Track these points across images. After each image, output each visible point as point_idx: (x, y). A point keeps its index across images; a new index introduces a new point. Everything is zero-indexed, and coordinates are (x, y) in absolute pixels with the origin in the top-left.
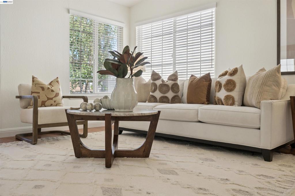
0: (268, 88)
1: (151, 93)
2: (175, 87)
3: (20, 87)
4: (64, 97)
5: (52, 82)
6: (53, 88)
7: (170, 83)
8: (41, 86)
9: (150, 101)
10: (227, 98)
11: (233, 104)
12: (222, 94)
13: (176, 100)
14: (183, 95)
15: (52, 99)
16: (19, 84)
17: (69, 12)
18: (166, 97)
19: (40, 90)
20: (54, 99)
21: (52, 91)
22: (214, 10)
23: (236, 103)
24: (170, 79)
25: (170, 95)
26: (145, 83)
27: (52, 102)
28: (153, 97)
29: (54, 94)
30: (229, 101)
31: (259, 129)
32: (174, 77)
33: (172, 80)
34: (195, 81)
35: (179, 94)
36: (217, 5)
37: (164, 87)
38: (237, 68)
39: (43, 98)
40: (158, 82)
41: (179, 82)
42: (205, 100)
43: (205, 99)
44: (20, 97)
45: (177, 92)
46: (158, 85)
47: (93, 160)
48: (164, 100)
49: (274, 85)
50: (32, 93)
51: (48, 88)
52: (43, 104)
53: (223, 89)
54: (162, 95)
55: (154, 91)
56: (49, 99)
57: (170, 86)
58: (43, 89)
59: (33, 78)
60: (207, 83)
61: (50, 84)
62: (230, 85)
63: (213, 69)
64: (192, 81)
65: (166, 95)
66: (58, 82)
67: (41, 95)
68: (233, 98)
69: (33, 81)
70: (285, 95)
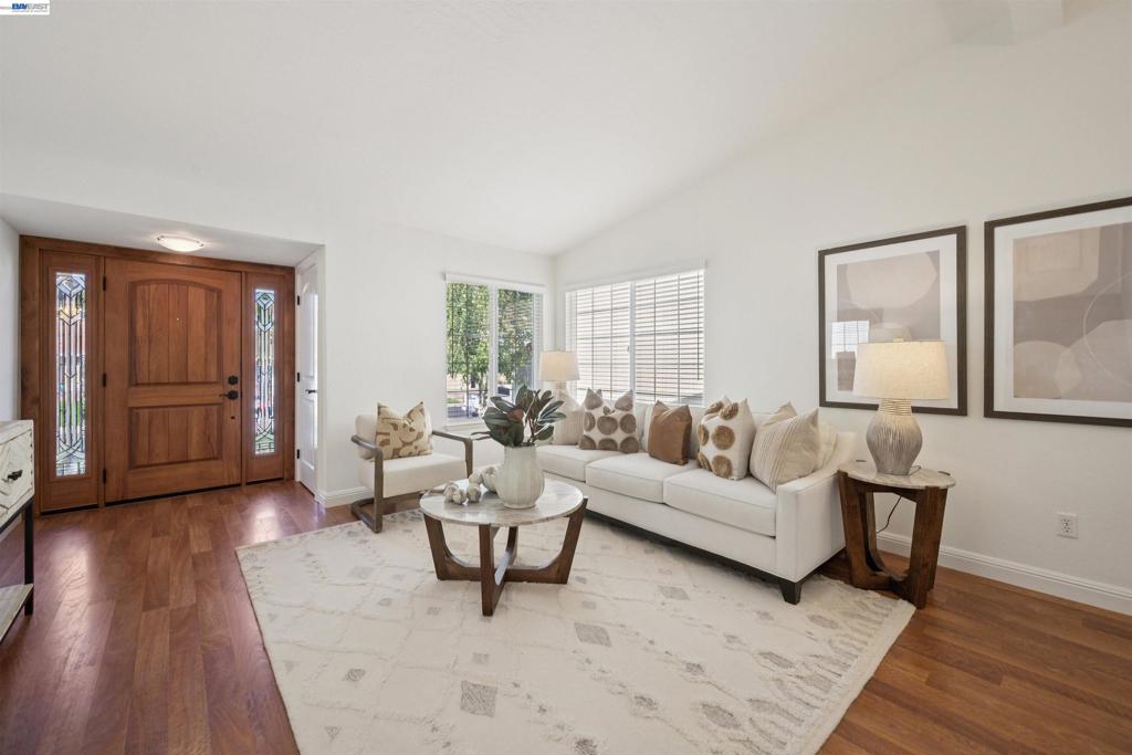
0: (793, 454)
1: (585, 433)
2: (628, 422)
3: (359, 420)
4: (434, 433)
5: (412, 411)
6: (413, 425)
7: (618, 415)
8: (392, 421)
9: (583, 447)
10: (719, 460)
11: (728, 475)
12: (709, 451)
13: (630, 447)
14: (643, 434)
15: (411, 443)
16: (355, 416)
17: (445, 278)
18: (612, 441)
19: (390, 430)
20: (415, 444)
21: (411, 430)
22: (702, 272)
23: (735, 473)
24: (619, 406)
25: (619, 436)
26: (574, 410)
27: (411, 448)
28: (588, 438)
29: (415, 434)
30: (722, 468)
31: (774, 537)
32: (626, 404)
33: (623, 409)
34: (661, 419)
35: (636, 434)
36: (706, 265)
37: (607, 423)
38: (736, 405)
39: (395, 443)
40: (598, 413)
41: (635, 412)
42: (680, 456)
43: (678, 454)
44: (356, 440)
45: (630, 431)
46: (596, 418)
47: (467, 589)
48: (607, 446)
49: (805, 448)
50: (378, 434)
51: (405, 425)
52: (396, 454)
53: (710, 441)
54: (603, 436)
55: (590, 428)
56: (405, 444)
57: (619, 420)
58: (395, 427)
59: (379, 408)
60: (683, 425)
61: (409, 415)
62: (725, 437)
63: (701, 381)
64: (656, 418)
65: (612, 436)
66: (422, 411)
67: (391, 438)
68: (729, 464)
69: (379, 413)
70: (831, 457)
